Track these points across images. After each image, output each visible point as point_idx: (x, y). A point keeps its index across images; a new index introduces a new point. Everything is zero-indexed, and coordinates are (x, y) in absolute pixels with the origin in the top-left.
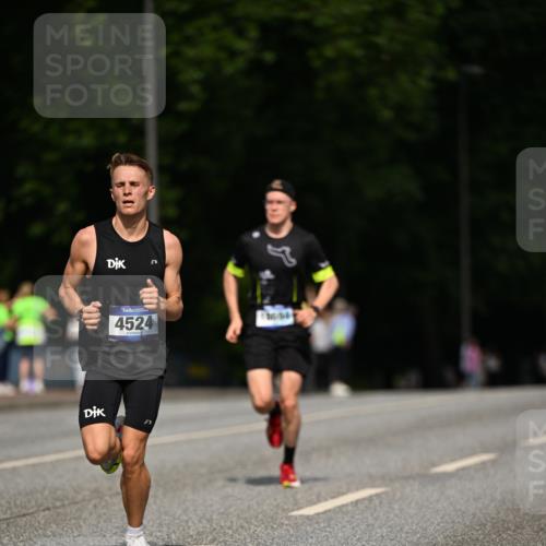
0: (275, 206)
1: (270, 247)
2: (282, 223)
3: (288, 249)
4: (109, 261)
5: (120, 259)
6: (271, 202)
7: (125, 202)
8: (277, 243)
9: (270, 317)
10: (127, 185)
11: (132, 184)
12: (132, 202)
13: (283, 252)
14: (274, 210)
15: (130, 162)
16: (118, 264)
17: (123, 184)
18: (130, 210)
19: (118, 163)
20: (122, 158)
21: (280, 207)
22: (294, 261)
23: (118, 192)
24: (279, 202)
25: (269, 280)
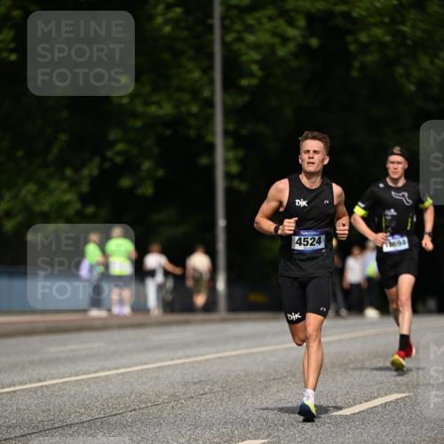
0: (396, 166)
1: (393, 193)
2: (399, 178)
3: (406, 194)
4: (297, 201)
5: (304, 200)
6: (393, 163)
7: (309, 163)
8: (398, 190)
9: (392, 244)
10: (311, 152)
11: (315, 152)
12: (313, 163)
13: (403, 196)
14: (395, 169)
15: (314, 138)
16: (303, 203)
17: (308, 151)
18: (311, 168)
19: (306, 138)
20: (309, 135)
21: (400, 166)
22: (410, 201)
23: (305, 157)
24: (399, 163)
25: (392, 216)
